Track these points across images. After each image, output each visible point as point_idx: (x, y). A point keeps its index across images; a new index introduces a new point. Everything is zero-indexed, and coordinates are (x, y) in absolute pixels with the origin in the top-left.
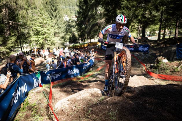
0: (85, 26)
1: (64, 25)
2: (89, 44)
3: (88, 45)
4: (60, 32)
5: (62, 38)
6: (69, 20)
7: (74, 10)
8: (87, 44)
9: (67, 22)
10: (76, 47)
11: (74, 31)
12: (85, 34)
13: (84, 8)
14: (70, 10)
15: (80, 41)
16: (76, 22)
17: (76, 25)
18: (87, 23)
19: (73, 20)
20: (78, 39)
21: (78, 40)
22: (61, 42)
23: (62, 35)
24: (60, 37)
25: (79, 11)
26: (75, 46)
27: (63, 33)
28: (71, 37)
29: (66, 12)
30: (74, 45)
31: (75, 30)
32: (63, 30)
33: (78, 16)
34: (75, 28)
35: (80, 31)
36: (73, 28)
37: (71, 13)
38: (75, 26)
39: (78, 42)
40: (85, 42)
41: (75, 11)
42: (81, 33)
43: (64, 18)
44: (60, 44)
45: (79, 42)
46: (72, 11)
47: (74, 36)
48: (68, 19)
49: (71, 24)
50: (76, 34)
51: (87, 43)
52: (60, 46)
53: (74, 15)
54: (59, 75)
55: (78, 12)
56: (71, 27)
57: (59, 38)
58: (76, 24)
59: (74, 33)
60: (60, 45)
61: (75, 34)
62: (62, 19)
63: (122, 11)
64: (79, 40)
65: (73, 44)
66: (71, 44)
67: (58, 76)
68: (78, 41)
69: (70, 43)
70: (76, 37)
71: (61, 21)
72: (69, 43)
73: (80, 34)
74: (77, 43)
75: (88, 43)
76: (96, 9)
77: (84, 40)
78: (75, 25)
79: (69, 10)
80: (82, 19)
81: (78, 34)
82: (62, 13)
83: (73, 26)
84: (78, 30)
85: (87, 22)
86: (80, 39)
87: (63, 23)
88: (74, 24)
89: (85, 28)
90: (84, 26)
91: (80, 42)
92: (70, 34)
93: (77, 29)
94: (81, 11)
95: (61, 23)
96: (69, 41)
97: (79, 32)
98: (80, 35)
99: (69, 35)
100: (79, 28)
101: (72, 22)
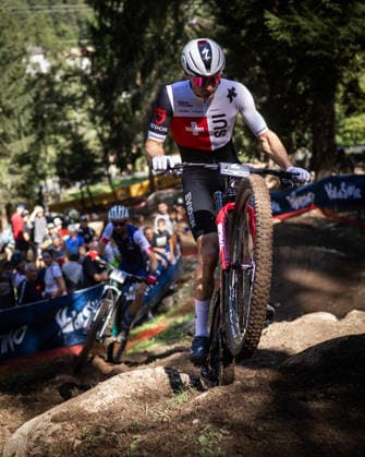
0: (129, 96)
1: (29, 98)
2: (156, 179)
3: (152, 188)
4: (12, 132)
5: (22, 159)
6: (54, 70)
7: (74, 17)
8: (146, 183)
9: (44, 82)
10: (96, 203)
11: (77, 124)
12: (134, 135)
13: (121, 10)
14: (56, 23)
15: (113, 170)
16: (85, 80)
17: (85, 93)
18: (138, 82)
19: (70, 69)
20: (99, 160)
21: (100, 165)
22: (19, 179)
23: (21, 146)
24: (12, 155)
25: (96, 24)
26: (86, 196)
27: (26, 134)
28: (68, 152)
29: (37, 35)
30: (84, 189)
31: (85, 115)
32: (23, 123)
33: (90, 49)
34: (86, 106)
35: (107, 118)
36: (74, 108)
37: (61, 34)
38: (83, 99)
39: (102, 174)
40: (139, 174)
41: (79, 23)
42: (116, 128)
43: (28, 63)
44: (14, 191)
45: (109, 176)
46: (63, 26)
47: (78, 145)
48: (45, 67)
49: (61, 91)
50: (91, 135)
51: (144, 179)
52: (13, 201)
53: (73, 45)
54: (18, 337)
55: (92, 28)
56: (61, 105)
57: (9, 161)
58: (84, 88)
59: (81, 130)
60: (13, 197)
61: (85, 138)
62: (18, 69)
63: (292, 21)
64: (107, 164)
65: (78, 184)
66: (68, 187)
67: (14, 344)
68: (102, 169)
69: (66, 182)
70: (89, 151)
71: (14, 79)
72: (57, 186)
73: (106, 135)
74: (97, 178)
75: (151, 177)
76: (177, 13)
77: (133, 163)
78: (80, 94)
79: (50, 19)
80: (112, 62)
81: (100, 136)
82: (15, 38)
83: (71, 100)
84: (98, 119)
85: (139, 75)
86: (111, 158)
87: (21, 89)
88: (75, 88)
89: (129, 107)
90: (124, 95)
91: (114, 175)
92: (62, 140)
93: (93, 113)
94: (108, 24)
95: (13, 91)
96: (56, 174)
97: (101, 125)
98: (109, 139)
99: (56, 142)
100: (102, 105)
101: (65, 78)
